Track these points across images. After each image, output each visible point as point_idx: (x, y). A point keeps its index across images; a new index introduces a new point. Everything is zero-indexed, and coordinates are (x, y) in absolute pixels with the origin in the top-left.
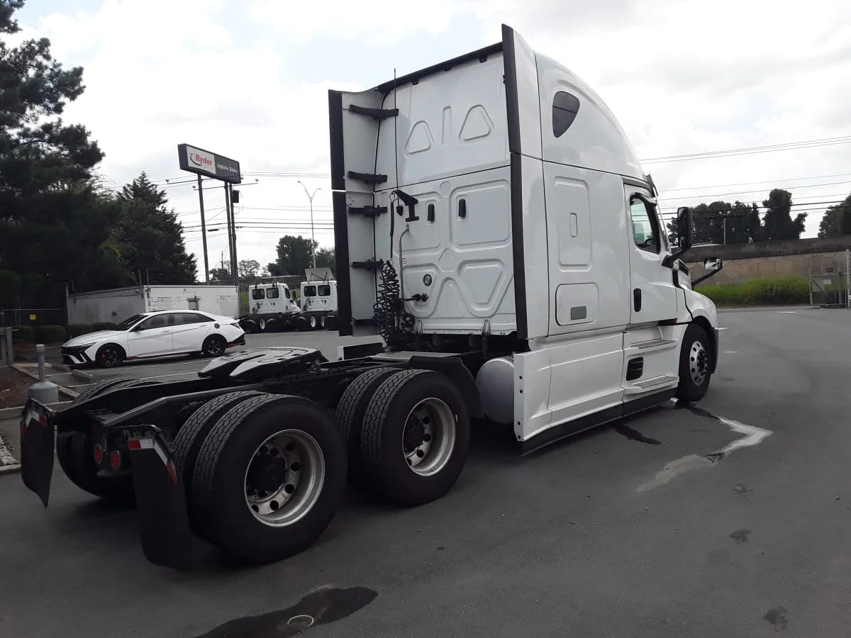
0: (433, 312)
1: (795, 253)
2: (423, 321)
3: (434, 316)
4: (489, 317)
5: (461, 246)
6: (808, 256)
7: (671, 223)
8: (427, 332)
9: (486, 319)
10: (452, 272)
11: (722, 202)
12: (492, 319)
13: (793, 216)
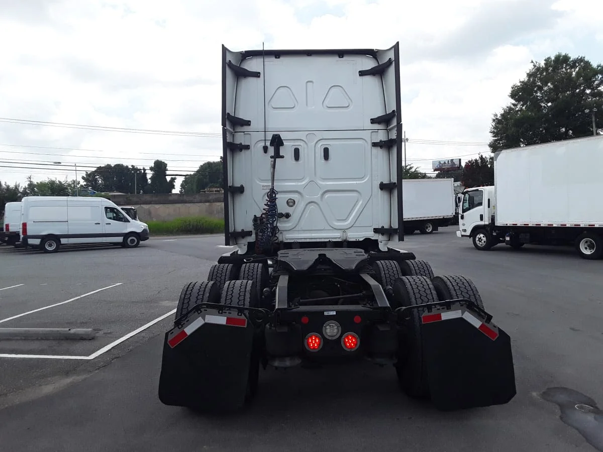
0: (295, 227)
1: (201, 202)
2: (284, 233)
3: (297, 229)
4: (347, 229)
5: (324, 179)
6: (207, 204)
7: (85, 176)
8: (289, 241)
9: (344, 231)
10: (316, 197)
11: (122, 165)
12: (348, 230)
13: (168, 179)
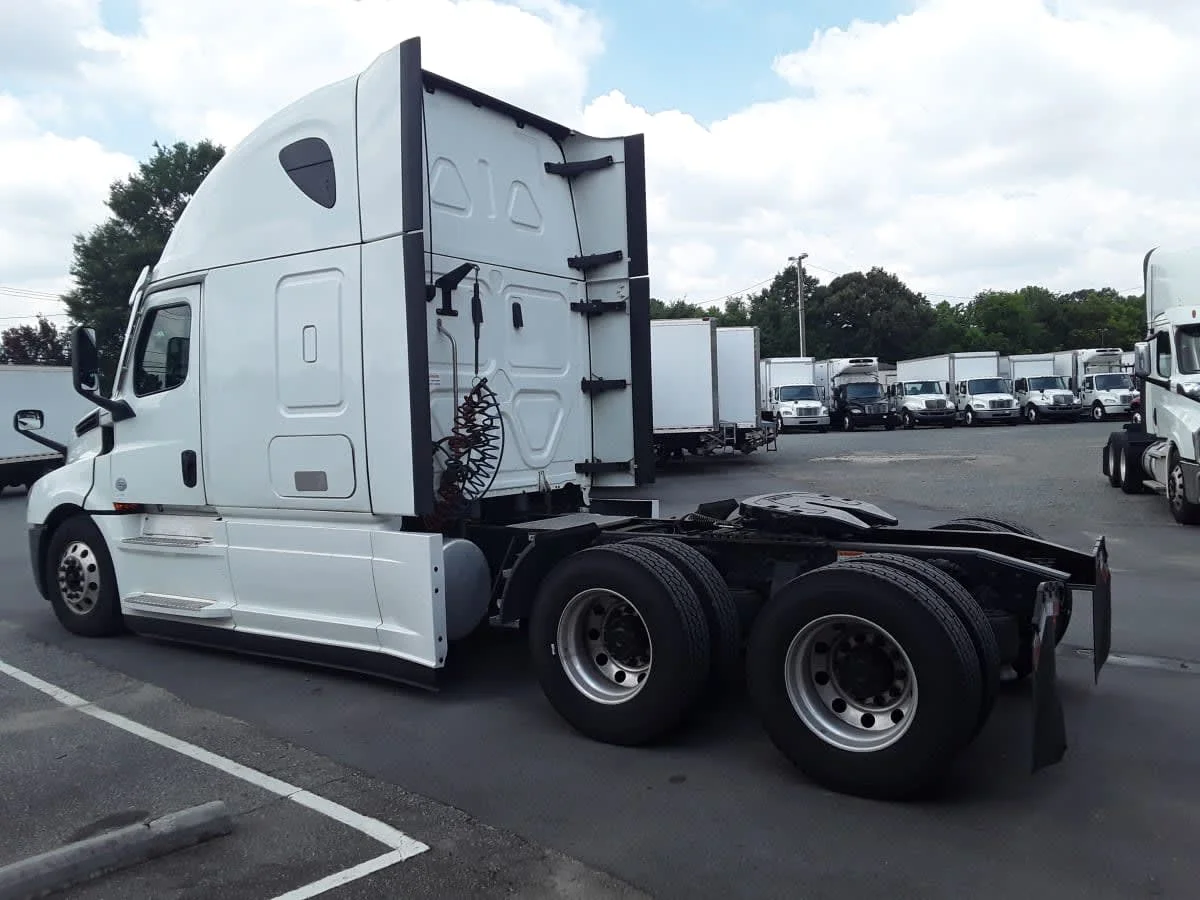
4: (545, 467)
5: (515, 367)
9: (541, 470)
10: (507, 404)
12: (547, 470)
